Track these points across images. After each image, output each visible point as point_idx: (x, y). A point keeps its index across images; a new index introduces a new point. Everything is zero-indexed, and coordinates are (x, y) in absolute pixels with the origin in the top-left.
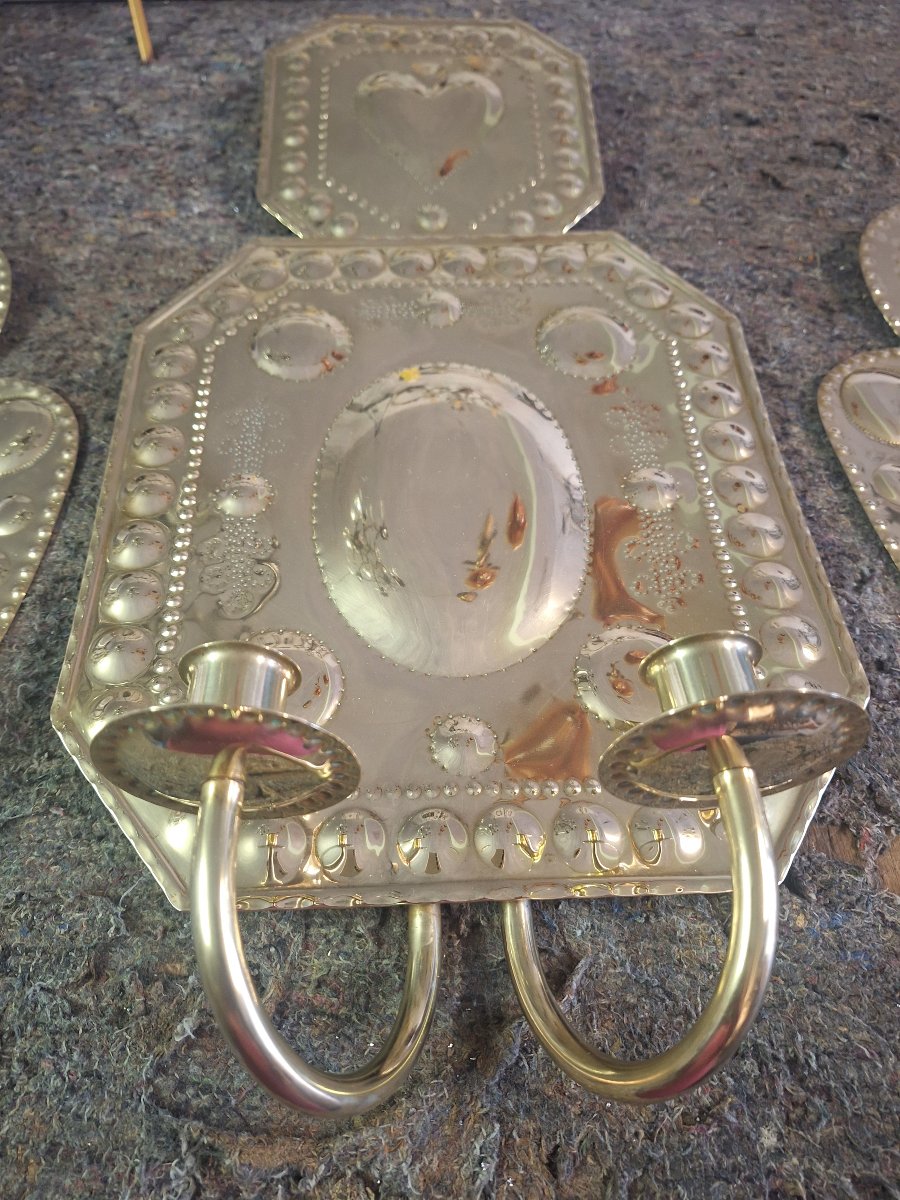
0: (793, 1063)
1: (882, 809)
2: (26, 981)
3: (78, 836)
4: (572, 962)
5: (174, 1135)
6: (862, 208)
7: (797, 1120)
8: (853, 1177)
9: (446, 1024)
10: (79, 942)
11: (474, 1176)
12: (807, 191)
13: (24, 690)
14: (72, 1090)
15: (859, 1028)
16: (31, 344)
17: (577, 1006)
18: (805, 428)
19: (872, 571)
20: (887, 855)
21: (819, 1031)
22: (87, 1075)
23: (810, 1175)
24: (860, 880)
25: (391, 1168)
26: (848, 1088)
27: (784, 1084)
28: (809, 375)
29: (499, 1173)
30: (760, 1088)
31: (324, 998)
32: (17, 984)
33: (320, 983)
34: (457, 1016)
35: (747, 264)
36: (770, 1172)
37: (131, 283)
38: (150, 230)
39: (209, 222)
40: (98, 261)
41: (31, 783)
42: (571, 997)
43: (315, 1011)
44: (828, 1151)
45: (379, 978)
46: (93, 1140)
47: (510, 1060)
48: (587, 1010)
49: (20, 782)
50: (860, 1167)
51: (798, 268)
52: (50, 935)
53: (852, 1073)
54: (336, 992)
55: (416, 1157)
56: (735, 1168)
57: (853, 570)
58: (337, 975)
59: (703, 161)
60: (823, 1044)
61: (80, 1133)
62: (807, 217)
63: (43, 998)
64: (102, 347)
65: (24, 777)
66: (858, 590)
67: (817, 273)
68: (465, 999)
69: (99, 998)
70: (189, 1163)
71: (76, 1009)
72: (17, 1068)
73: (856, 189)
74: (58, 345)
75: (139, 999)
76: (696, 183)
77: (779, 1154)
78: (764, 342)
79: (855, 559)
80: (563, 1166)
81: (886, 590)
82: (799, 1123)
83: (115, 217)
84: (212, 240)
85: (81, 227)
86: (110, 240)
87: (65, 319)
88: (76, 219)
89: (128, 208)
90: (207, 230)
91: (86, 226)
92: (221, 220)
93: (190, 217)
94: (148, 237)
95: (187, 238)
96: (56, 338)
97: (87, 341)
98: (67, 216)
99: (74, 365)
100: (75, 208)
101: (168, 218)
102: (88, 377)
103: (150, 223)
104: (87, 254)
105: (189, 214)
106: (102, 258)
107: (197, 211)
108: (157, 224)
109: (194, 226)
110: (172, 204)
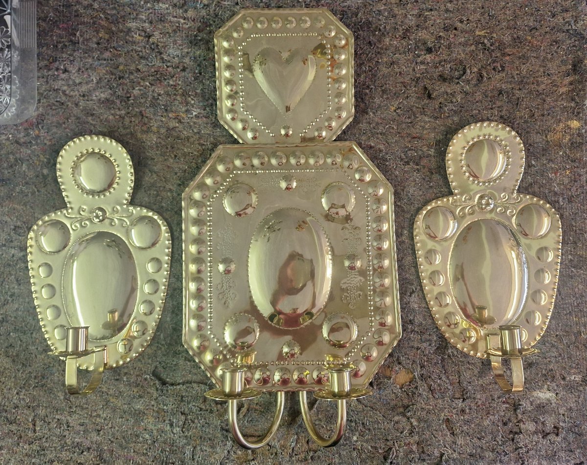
0: (363, 424)
1: (400, 363)
2: (189, 403)
4: (316, 400)
5: (227, 436)
6: (461, 111)
7: (362, 435)
8: (371, 446)
9: (286, 413)
10: (199, 395)
11: (291, 445)
12: (440, 100)
14: (203, 426)
15: (380, 417)
16: (145, 188)
17: (316, 411)
18: (409, 231)
19: (416, 289)
20: (399, 374)
21: (371, 417)
22: (206, 423)
23: (362, 445)
24: (389, 382)
25: (273, 443)
26: (374, 429)
27: (361, 427)
28: (416, 206)
29: (296, 444)
30: (355, 428)
31: (258, 407)
32: (186, 404)
33: (257, 404)
34: (288, 412)
35: (407, 147)
36: (354, 445)
37: (176, 156)
38: (177, 125)
39: (200, 121)
40: (160, 143)
41: (179, 354)
42: (314, 409)
43: (256, 410)
44: (367, 441)
45: (270, 403)
46: (210, 436)
47: (299, 423)
48: (318, 411)
49: (176, 353)
50: (373, 445)
51: (425, 149)
52: (192, 392)
53: (376, 426)
54: (260, 406)
55: (279, 441)
56: (347, 444)
57: (410, 288)
58: (261, 402)
59: (402, 80)
60: (371, 420)
61: (207, 435)
62: (436, 118)
63: (193, 407)
66: (410, 296)
67: (432, 152)
68: (290, 408)
69: (206, 407)
70: (231, 442)
71: (201, 409)
72: (190, 421)
73: (462, 99)
74: (154, 189)
75: (215, 408)
76: (396, 95)
77: (356, 441)
78: (403, 190)
79: (413, 284)
80: (310, 443)
81: (418, 295)
82: (362, 436)
83: (162, 116)
84: (203, 132)
85: (150, 122)
86: (163, 131)
87: (155, 176)
88: (147, 117)
89: (166, 110)
90: (200, 125)
91: (152, 122)
92: (204, 119)
93: (192, 118)
94: (177, 130)
95: (193, 131)
96: (153, 185)
97: (164, 187)
98: (142, 115)
99: (162, 199)
100: (145, 110)
101: (183, 118)
102: (168, 205)
103: (177, 120)
104: (155, 139)
105: (192, 116)
106: (162, 141)
107: (194, 114)
108: (180, 122)
109: (195, 123)
110: (184, 109)
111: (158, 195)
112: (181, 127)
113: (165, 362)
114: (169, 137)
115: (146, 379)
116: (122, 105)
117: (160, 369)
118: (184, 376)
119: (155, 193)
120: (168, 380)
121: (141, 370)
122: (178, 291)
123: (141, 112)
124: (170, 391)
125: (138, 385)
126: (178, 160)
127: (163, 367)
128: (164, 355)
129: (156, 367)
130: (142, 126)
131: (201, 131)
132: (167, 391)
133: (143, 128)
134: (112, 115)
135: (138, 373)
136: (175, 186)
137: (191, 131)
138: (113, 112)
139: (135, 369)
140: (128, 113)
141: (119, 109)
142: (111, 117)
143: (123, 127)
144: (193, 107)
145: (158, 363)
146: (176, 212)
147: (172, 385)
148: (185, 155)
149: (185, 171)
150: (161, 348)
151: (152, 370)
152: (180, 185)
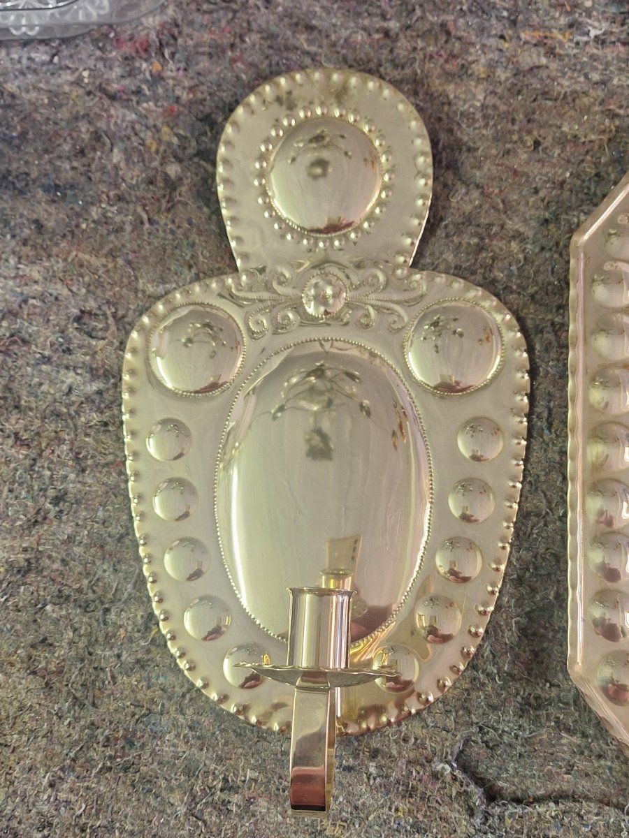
3: (582, 753)
13: (516, 623)
16: (446, 226)
37: (537, 144)
38: (544, 61)
39: (609, 53)
41: (538, 707)
64: (518, 236)
65: (532, 701)
74: (471, 229)
83: (502, 37)
84: (615, 81)
85: (467, 52)
86: (502, 74)
87: (475, 194)
88: (459, 39)
89: (514, 23)
90: (607, 64)
91: (472, 50)
92: (622, 49)
93: (587, 43)
94: (544, 73)
95: (586, 76)
96: (468, 220)
97: (502, 227)
98: (448, 33)
99: (493, 259)
100: (455, 21)
101: (561, 43)
102: (510, 275)
103: (542, 50)
104: (481, 97)
105: (585, 39)
106: (498, 103)
107: (593, 33)
108: (551, 52)
109: (593, 58)
110: (563, 21)
111: (480, 248)
112: (554, 65)
113: (496, 730)
114: (519, 92)
115: (436, 776)
116: (391, 7)
117: (477, 750)
118: (550, 777)
119: (475, 240)
120: (500, 783)
121: (423, 746)
122: (535, 519)
123: (443, 25)
124: (508, 822)
125: (410, 793)
126: (541, 155)
127: (486, 743)
128: (494, 708)
129: (467, 741)
130: (447, 61)
131: (611, 79)
132: (501, 818)
133: (448, 67)
134: (364, 29)
135: (412, 755)
136: (533, 223)
137: (582, 79)
138: (366, 22)
139: (405, 740)
140: (408, 27)
141: (384, 17)
142: (360, 37)
143: (392, 61)
144: (589, 16)
145: (474, 729)
146: (533, 297)
147: (518, 801)
148: (562, 141)
149: (562, 184)
150: (483, 684)
151: (456, 751)
152: (546, 221)
